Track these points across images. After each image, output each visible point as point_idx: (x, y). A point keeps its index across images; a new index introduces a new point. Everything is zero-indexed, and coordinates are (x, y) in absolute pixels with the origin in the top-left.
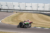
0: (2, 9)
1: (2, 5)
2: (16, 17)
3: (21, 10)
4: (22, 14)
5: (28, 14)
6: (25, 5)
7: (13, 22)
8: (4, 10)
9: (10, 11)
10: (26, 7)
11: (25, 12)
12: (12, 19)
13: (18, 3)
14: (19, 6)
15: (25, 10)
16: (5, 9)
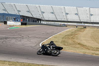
0: (43, 20)
1: (43, 12)
2: (72, 35)
3: (81, 22)
4: (82, 30)
5: (95, 29)
6: (88, 13)
7: (65, 45)
8: (47, 22)
9: (60, 23)
10: (92, 15)
11: (89, 26)
12: (64, 39)
13: (75, 7)
14: (77, 14)
15: (89, 21)
16: (50, 19)
